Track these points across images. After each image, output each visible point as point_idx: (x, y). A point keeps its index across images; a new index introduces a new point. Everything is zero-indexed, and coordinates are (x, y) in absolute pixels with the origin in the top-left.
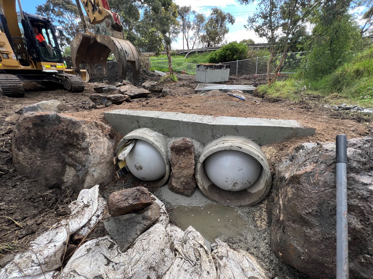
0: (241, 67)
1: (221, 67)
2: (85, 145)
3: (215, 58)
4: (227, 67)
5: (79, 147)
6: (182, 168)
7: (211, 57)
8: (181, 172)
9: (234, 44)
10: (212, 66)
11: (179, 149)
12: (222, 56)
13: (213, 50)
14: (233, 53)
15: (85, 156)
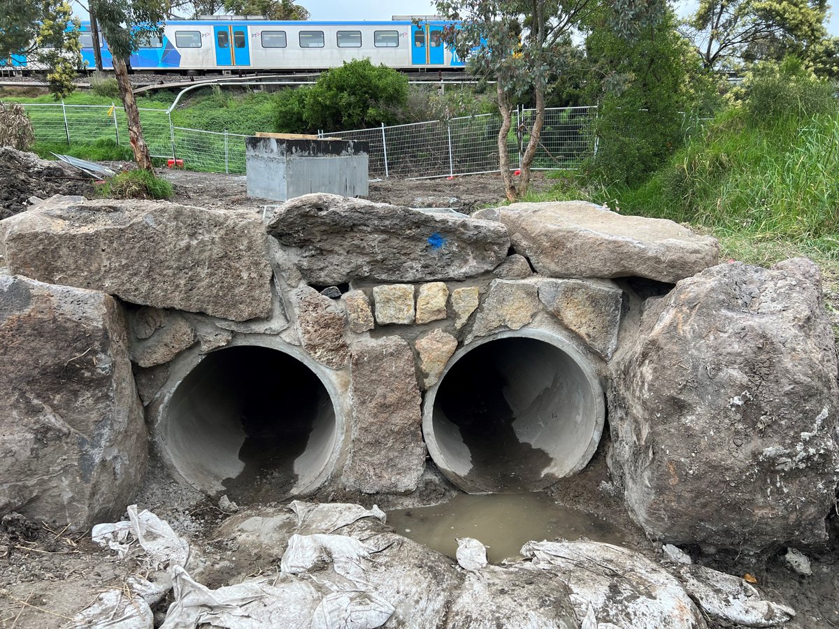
0: (398, 148)
1: (336, 148)
2: (103, 369)
3: (300, 114)
4: (358, 148)
5: (87, 374)
6: (390, 406)
7: (283, 109)
8: (386, 421)
9: (360, 70)
10: (308, 142)
11: (381, 353)
12: (325, 107)
13: (289, 85)
14: (365, 102)
15: (100, 405)
